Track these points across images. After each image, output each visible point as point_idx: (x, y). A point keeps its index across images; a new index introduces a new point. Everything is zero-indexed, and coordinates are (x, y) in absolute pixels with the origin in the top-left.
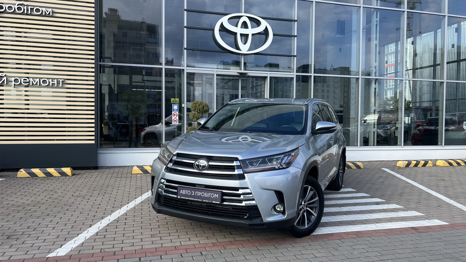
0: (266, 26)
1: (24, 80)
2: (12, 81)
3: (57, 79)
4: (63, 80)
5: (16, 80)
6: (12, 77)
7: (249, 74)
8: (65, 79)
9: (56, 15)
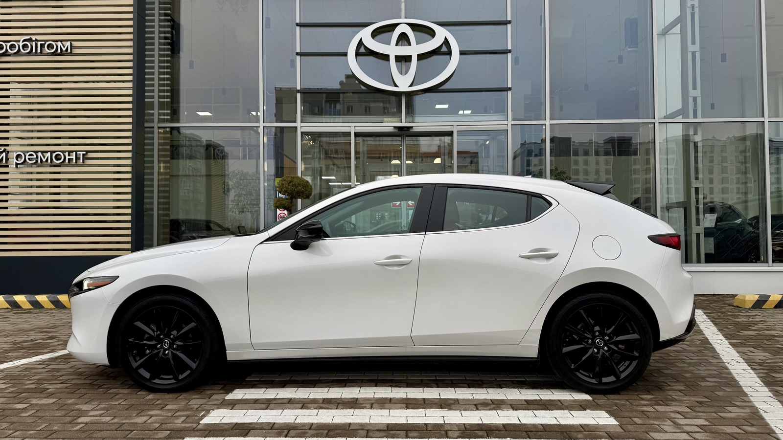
7: (416, 129)
8: (88, 152)
9: (76, 51)
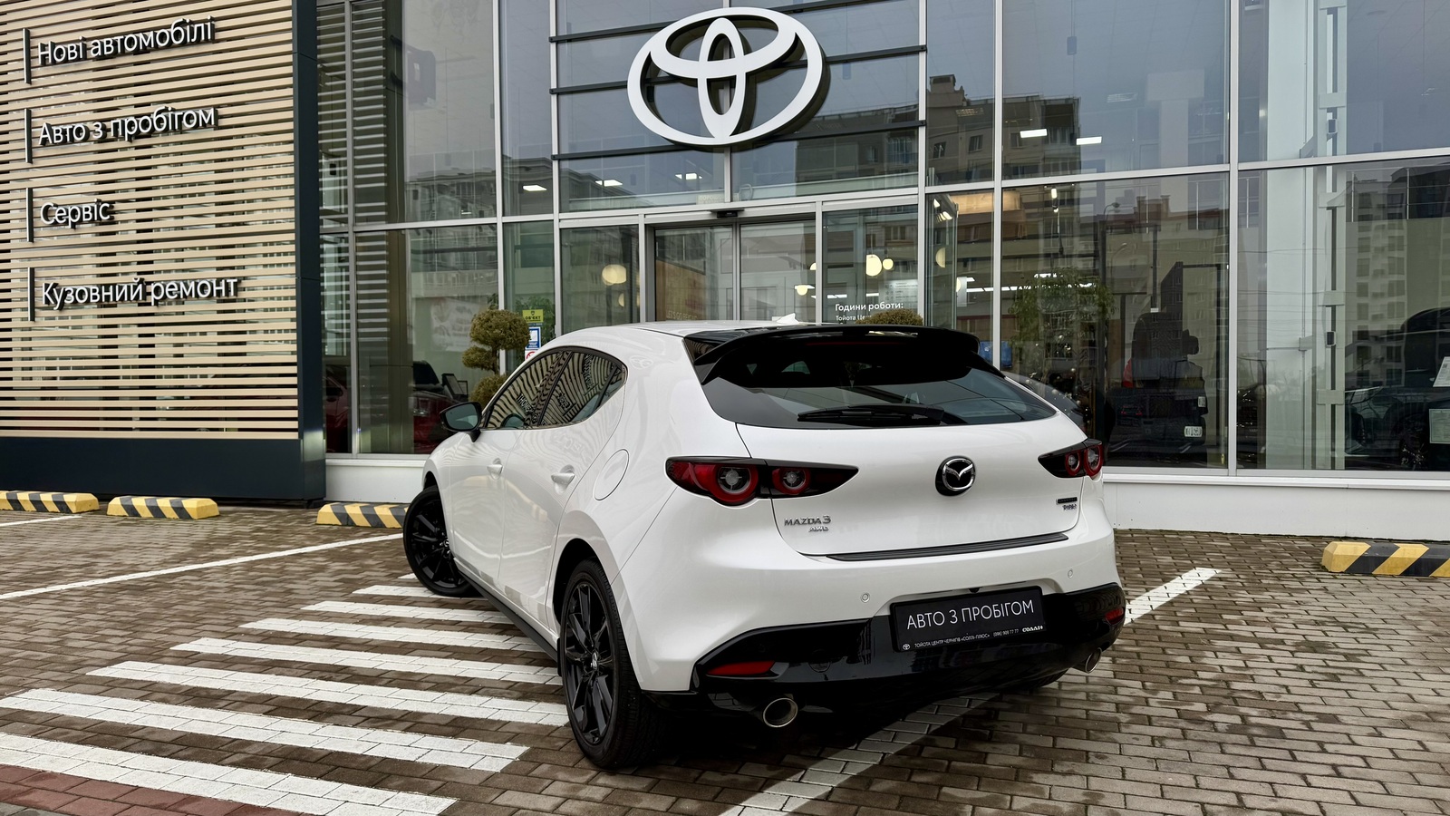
0: (797, 37)
1: (172, 287)
2: (150, 294)
3: (225, 279)
4: (236, 280)
5: (157, 290)
6: (149, 283)
7: (749, 213)
8: (240, 280)
9: (223, 122)
